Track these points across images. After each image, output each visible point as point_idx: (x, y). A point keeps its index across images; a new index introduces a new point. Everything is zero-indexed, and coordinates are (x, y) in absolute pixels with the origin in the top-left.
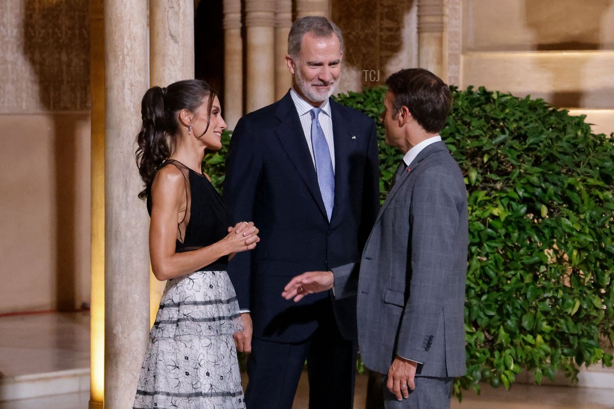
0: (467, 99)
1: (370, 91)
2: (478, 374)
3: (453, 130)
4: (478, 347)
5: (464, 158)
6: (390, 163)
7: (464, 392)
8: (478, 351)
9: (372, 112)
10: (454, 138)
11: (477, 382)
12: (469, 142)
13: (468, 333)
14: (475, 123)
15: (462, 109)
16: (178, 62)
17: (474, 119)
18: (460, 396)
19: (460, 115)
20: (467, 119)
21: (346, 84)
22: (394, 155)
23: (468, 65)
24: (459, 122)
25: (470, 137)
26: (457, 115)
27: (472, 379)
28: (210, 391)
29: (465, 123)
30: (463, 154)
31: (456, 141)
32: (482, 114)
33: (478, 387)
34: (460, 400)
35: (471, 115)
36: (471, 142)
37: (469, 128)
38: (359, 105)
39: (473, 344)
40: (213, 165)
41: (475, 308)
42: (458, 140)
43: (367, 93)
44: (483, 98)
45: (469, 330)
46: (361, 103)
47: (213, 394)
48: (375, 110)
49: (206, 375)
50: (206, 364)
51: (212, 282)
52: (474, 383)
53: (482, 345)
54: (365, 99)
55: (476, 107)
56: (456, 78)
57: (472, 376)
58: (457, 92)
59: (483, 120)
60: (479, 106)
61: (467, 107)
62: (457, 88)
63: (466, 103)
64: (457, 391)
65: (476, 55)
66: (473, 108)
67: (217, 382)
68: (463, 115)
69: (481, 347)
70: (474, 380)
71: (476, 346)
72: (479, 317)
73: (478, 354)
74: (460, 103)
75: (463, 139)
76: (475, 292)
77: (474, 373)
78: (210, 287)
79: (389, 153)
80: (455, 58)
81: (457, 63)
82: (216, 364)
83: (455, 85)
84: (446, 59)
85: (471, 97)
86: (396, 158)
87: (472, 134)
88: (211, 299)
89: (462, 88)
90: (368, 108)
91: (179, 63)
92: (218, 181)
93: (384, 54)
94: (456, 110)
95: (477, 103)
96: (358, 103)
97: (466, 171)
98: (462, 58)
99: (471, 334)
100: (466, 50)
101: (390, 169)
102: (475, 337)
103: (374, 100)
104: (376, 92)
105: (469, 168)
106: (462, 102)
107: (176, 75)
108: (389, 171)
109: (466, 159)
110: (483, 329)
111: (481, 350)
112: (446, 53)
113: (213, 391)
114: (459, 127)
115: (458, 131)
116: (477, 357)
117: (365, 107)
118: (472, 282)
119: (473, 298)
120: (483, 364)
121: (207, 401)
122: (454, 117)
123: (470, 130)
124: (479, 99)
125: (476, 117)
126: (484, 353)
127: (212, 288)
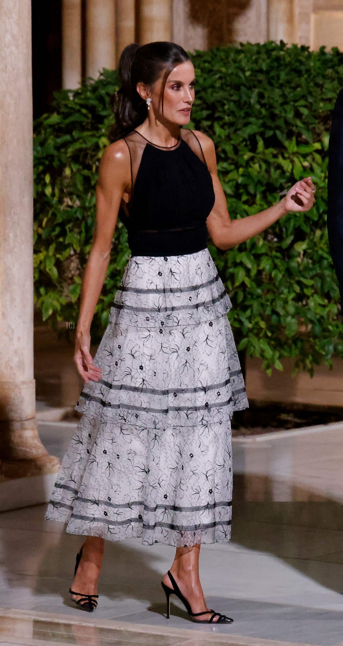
0: (319, 60)
1: (218, 49)
2: (331, 348)
3: (306, 92)
4: (331, 320)
5: (317, 121)
6: (239, 126)
7: (316, 367)
8: (330, 324)
9: (220, 72)
10: (306, 100)
11: (329, 356)
12: (321, 105)
13: (320, 305)
14: (328, 85)
15: (315, 70)
16: (13, 15)
17: (327, 81)
18: (311, 372)
19: (312, 76)
20: (320, 81)
21: (191, 42)
22: (244, 118)
23: (319, 24)
24: (312, 84)
25: (323, 100)
26: (309, 76)
27: (324, 353)
28: (141, 386)
29: (317, 85)
30: (316, 117)
31: (308, 104)
32: (334, 75)
33: (330, 362)
34: (312, 376)
35: (324, 77)
36: (324, 105)
37: (321, 90)
38: (207, 65)
39: (326, 317)
40: (51, 126)
41: (328, 279)
42: (311, 103)
43: (215, 51)
44: (336, 59)
45: (322, 302)
46: (209, 62)
47: (144, 389)
48: (224, 70)
49: (139, 368)
50: (140, 357)
51: (161, 269)
52: (326, 358)
53: (335, 318)
54: (212, 59)
55: (329, 68)
56: (307, 38)
57: (324, 350)
58: (309, 52)
59: (336, 82)
60: (333, 67)
61: (319, 68)
62: (308, 48)
63: (318, 64)
64: (309, 365)
65: (327, 15)
66: (325, 70)
67: (150, 377)
68: (315, 77)
69: (333, 320)
70: (327, 355)
71: (328, 319)
72: (332, 288)
73: (330, 328)
74: (312, 64)
75: (315, 102)
76: (328, 262)
77: (326, 347)
78: (159, 274)
79: (238, 116)
80: (305, 17)
81: (308, 22)
82: (152, 358)
83: (307, 45)
84: (297, 18)
85: (323, 58)
86: (245, 121)
87: (325, 97)
88: (158, 287)
89: (314, 48)
90: (216, 68)
91: (15, 16)
92: (56, 143)
93: (232, 10)
94: (308, 71)
95: (330, 64)
96: (205, 62)
97: (319, 135)
98: (313, 17)
99: (324, 306)
100: (317, 9)
101: (239, 132)
102: (327, 309)
103: (222, 60)
104: (224, 51)
105: (321, 132)
106: (315, 63)
107: (12, 29)
108: (238, 135)
109: (319, 123)
110: (335, 301)
111: (334, 323)
112: (297, 11)
113: (144, 387)
114: (312, 90)
115: (310, 93)
116: (329, 331)
117: (212, 66)
118: (325, 252)
119: (326, 269)
120: (336, 338)
121: (137, 396)
122: (306, 79)
123: (322, 93)
124: (331, 60)
125: (329, 78)
126: (337, 327)
127: (161, 275)
